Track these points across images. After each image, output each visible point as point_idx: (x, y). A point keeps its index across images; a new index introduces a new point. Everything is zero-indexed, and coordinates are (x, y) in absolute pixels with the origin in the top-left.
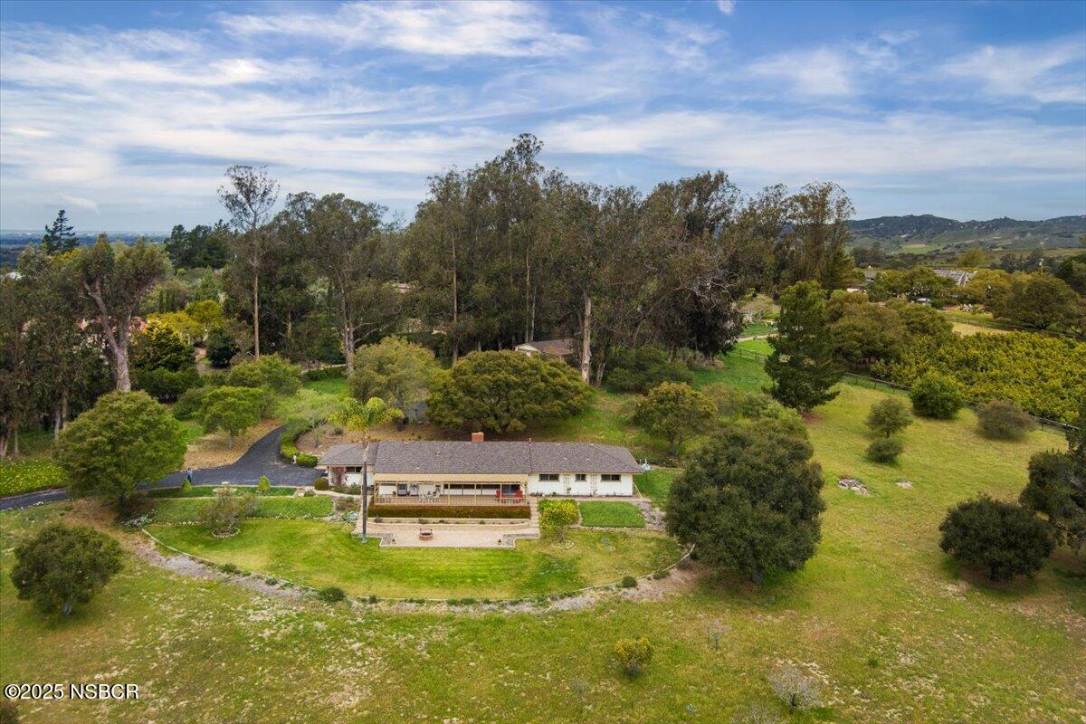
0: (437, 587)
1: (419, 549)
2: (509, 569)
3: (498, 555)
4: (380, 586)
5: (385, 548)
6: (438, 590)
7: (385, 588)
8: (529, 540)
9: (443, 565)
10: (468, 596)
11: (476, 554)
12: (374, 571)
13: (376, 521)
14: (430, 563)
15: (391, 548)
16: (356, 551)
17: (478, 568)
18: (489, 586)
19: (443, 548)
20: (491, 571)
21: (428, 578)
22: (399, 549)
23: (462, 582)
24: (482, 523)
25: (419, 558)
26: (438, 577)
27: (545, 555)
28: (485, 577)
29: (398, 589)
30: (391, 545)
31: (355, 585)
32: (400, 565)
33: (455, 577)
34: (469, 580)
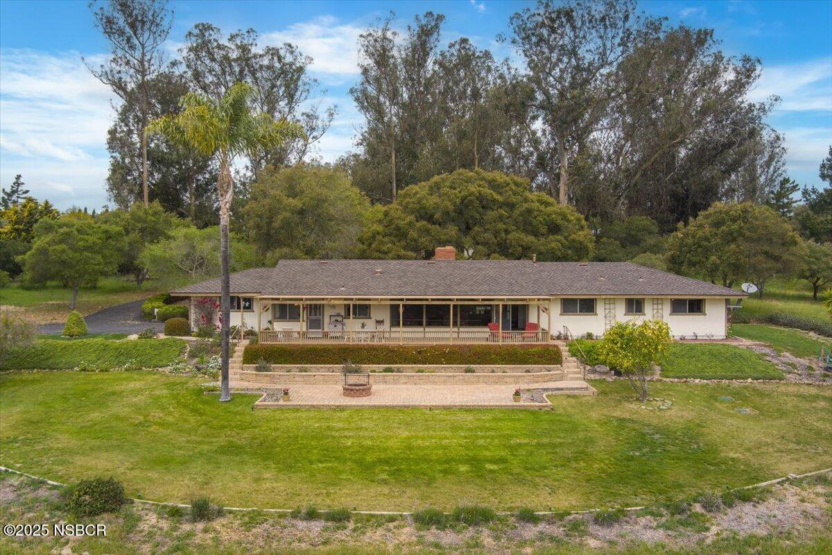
0: (385, 482)
1: (341, 408)
2: (554, 446)
3: (519, 420)
4: (235, 479)
5: (266, 407)
6: (386, 490)
7: (245, 484)
8: (574, 397)
9: (397, 438)
10: (466, 502)
11: (469, 417)
12: (232, 450)
13: (258, 369)
14: (366, 434)
15: (281, 408)
16: (201, 415)
17: (481, 442)
18: (519, 480)
19: (393, 407)
20: (513, 449)
21: (360, 463)
22: (297, 409)
23: (445, 472)
24: (468, 371)
25: (341, 425)
26: (386, 462)
27: (622, 420)
28: (503, 460)
29: (280, 486)
30: (281, 402)
31: (168, 477)
32: (296, 437)
33: (428, 461)
34: (463, 468)
